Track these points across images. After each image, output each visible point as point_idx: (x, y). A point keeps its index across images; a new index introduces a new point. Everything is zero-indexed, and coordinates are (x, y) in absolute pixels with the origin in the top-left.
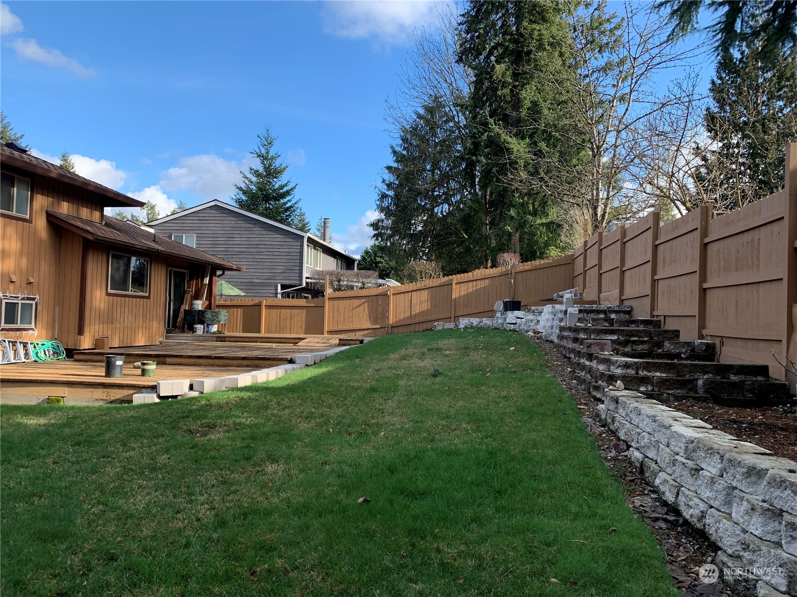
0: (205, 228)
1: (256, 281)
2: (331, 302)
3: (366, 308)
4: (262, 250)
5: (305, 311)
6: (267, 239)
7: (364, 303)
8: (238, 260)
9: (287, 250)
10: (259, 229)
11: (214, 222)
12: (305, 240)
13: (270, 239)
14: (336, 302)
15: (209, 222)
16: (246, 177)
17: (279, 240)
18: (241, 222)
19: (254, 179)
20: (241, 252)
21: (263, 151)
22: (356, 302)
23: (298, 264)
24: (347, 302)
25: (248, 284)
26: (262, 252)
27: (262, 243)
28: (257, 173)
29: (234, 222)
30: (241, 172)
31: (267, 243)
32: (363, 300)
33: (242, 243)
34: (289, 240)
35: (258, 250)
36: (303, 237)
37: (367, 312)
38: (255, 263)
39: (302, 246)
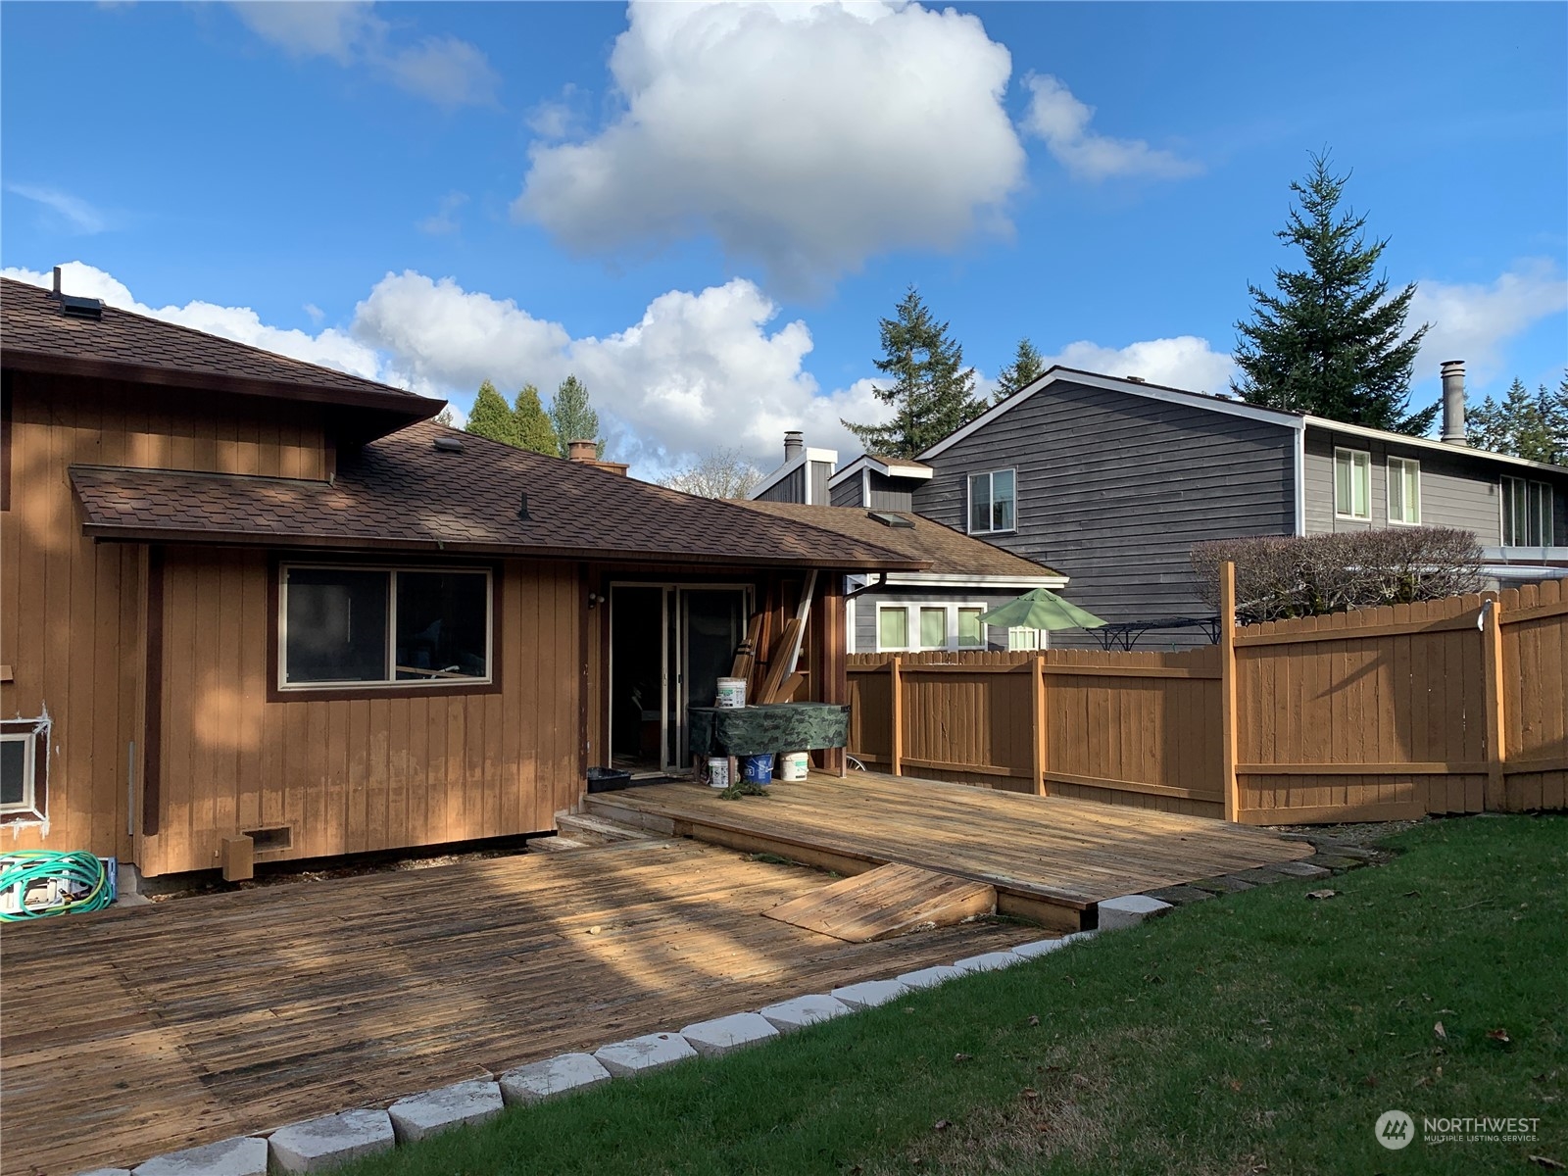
0: (1035, 449)
1: (1163, 579)
2: (1249, 663)
3: (1384, 689)
4: (1176, 487)
5: (1159, 694)
6: (1187, 455)
7: (1374, 665)
8: (1116, 523)
9: (1247, 479)
10: (1164, 428)
11: (1054, 427)
12: (1300, 440)
13: (1198, 453)
14: (1264, 663)
15: (1045, 428)
16: (1264, 300)
17: (1219, 451)
18: (1117, 416)
19: (1285, 299)
20: (1119, 500)
21: (1309, 220)
22: (1344, 663)
23: (1280, 520)
24: (1309, 660)
25: (1145, 590)
26: (1177, 494)
27: (1175, 466)
28: (1298, 284)
29: (1100, 419)
30: (1252, 289)
31: (1189, 465)
32: (1369, 656)
33: (1123, 474)
34: (1249, 446)
35: (1166, 489)
36: (1290, 432)
37: (1386, 704)
38: (1160, 529)
39: (1290, 460)
